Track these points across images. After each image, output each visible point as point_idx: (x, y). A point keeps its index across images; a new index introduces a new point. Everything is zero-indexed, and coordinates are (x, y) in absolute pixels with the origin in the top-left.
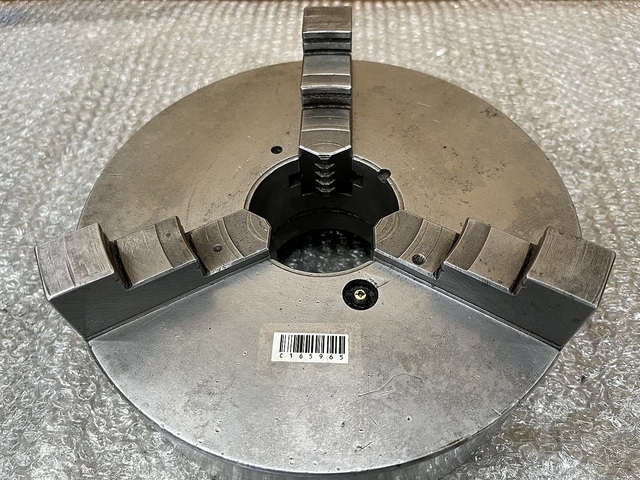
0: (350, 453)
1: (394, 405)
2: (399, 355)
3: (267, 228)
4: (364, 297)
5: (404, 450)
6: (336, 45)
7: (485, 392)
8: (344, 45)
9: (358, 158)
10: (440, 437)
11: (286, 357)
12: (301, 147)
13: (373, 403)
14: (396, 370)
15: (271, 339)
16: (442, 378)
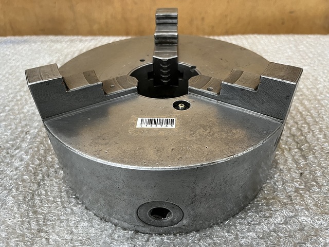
0: (176, 160)
1: (199, 143)
2: (201, 125)
3: (137, 81)
4: (183, 106)
5: (204, 159)
6: (170, 21)
7: (246, 138)
8: (174, 21)
9: (181, 63)
10: (223, 154)
11: (144, 126)
12: (154, 57)
13: (187, 142)
14: (200, 130)
15: (137, 120)
16: (223, 133)
